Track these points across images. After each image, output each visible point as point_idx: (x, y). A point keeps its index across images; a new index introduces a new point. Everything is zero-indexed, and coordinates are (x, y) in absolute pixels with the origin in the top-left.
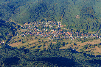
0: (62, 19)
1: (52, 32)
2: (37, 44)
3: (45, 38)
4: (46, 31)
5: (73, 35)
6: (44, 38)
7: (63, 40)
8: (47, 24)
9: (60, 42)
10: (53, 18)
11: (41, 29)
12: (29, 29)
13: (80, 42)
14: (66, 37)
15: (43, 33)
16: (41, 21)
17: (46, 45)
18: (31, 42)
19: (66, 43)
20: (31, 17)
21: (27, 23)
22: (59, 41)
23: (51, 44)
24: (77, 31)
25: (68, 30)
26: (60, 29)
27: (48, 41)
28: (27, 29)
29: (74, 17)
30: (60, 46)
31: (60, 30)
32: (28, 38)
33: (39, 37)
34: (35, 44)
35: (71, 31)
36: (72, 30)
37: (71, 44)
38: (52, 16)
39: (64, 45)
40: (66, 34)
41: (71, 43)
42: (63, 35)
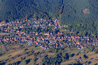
0: (60, 15)
1: (46, 36)
2: (23, 56)
3: (36, 46)
4: (37, 34)
5: (80, 41)
6: (34, 47)
7: (65, 49)
8: (36, 24)
9: (61, 54)
10: (46, 13)
11: (29, 32)
12: (7, 32)
13: (94, 52)
14: (70, 44)
15: (32, 39)
16: (27, 19)
17: (39, 58)
18: (14, 54)
19: (71, 54)
20: (10, 13)
21: (4, 22)
22: (60, 51)
23: (47, 56)
24: (86, 35)
25: (71, 33)
26: (58, 31)
27: (41, 51)
28: (4, 32)
29: (80, 11)
30: (62, 60)
31: (59, 33)
32: (8, 48)
33: (25, 45)
34: (20, 57)
35: (77, 34)
36: (78, 32)
37: (79, 56)
38: (44, 11)
39: (67, 57)
40: (70, 40)
41: (78, 54)
42: (64, 41)
